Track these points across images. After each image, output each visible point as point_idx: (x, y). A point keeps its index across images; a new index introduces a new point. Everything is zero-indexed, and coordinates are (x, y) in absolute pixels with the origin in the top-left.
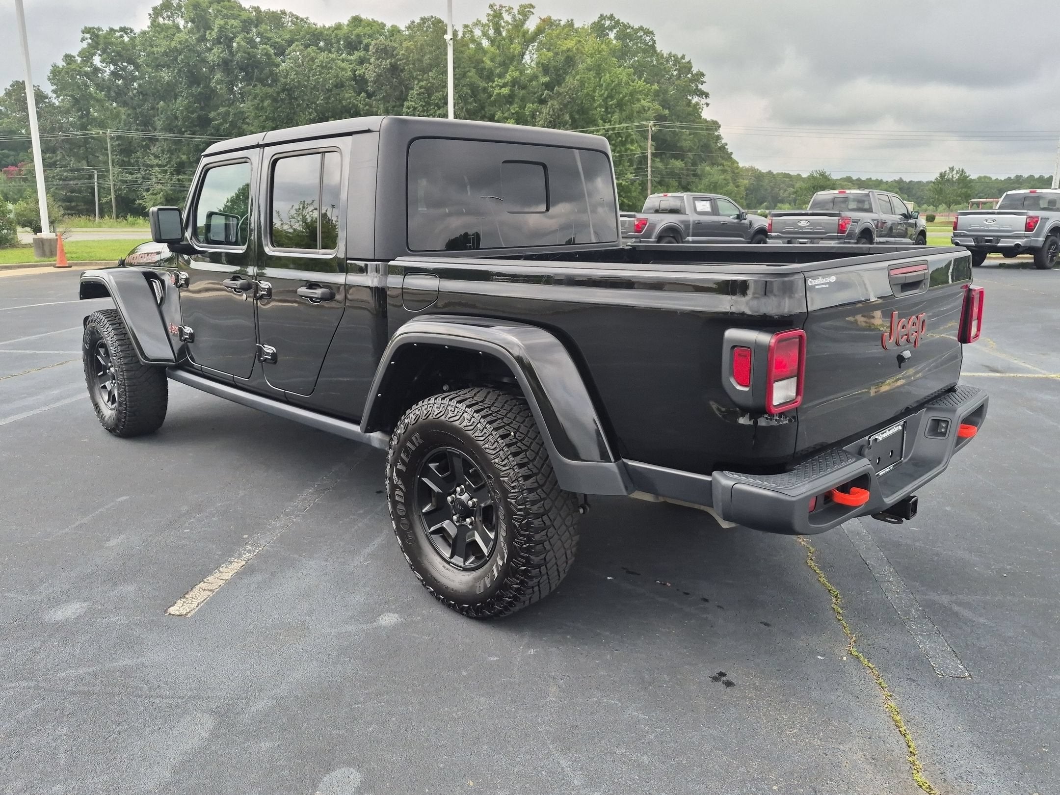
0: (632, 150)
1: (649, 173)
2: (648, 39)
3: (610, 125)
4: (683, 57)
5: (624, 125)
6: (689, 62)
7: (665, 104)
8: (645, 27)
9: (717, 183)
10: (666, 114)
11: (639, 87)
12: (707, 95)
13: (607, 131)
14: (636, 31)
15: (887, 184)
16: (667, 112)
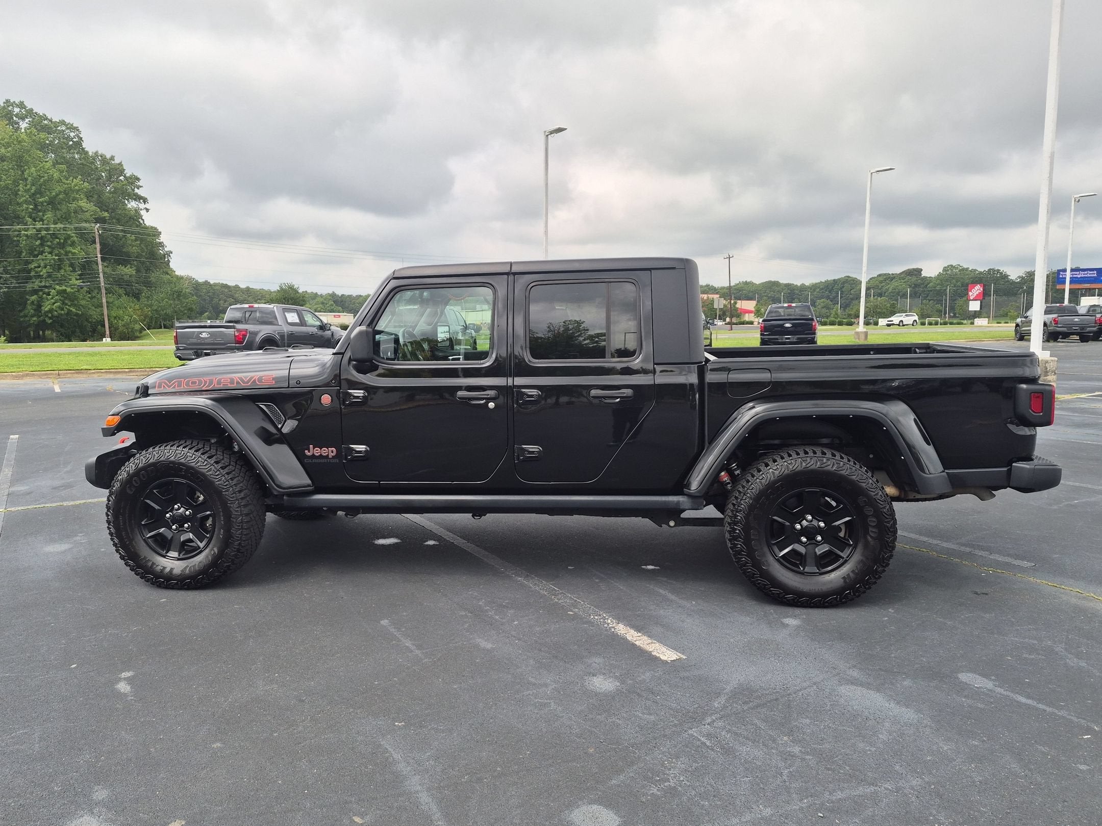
0: (74, 254)
1: (102, 279)
2: (72, 134)
3: (43, 225)
4: (112, 158)
5: (60, 226)
6: (120, 164)
7: (101, 205)
8: (67, 121)
9: (181, 292)
10: (105, 217)
11: (76, 185)
12: (145, 201)
13: (39, 230)
14: (56, 124)
15: (322, 297)
16: (106, 214)
